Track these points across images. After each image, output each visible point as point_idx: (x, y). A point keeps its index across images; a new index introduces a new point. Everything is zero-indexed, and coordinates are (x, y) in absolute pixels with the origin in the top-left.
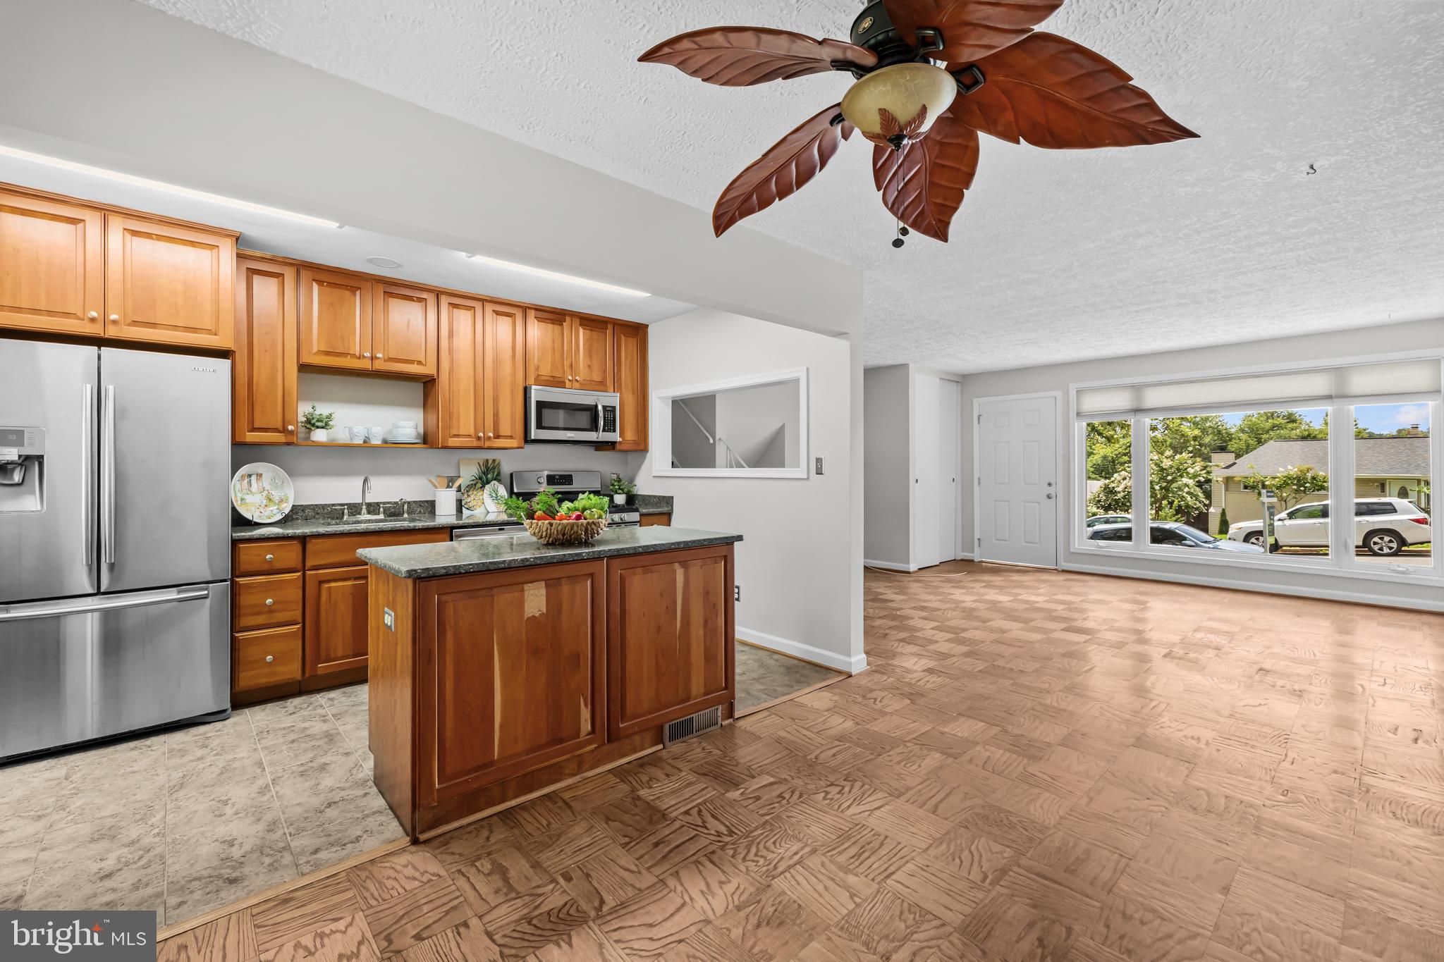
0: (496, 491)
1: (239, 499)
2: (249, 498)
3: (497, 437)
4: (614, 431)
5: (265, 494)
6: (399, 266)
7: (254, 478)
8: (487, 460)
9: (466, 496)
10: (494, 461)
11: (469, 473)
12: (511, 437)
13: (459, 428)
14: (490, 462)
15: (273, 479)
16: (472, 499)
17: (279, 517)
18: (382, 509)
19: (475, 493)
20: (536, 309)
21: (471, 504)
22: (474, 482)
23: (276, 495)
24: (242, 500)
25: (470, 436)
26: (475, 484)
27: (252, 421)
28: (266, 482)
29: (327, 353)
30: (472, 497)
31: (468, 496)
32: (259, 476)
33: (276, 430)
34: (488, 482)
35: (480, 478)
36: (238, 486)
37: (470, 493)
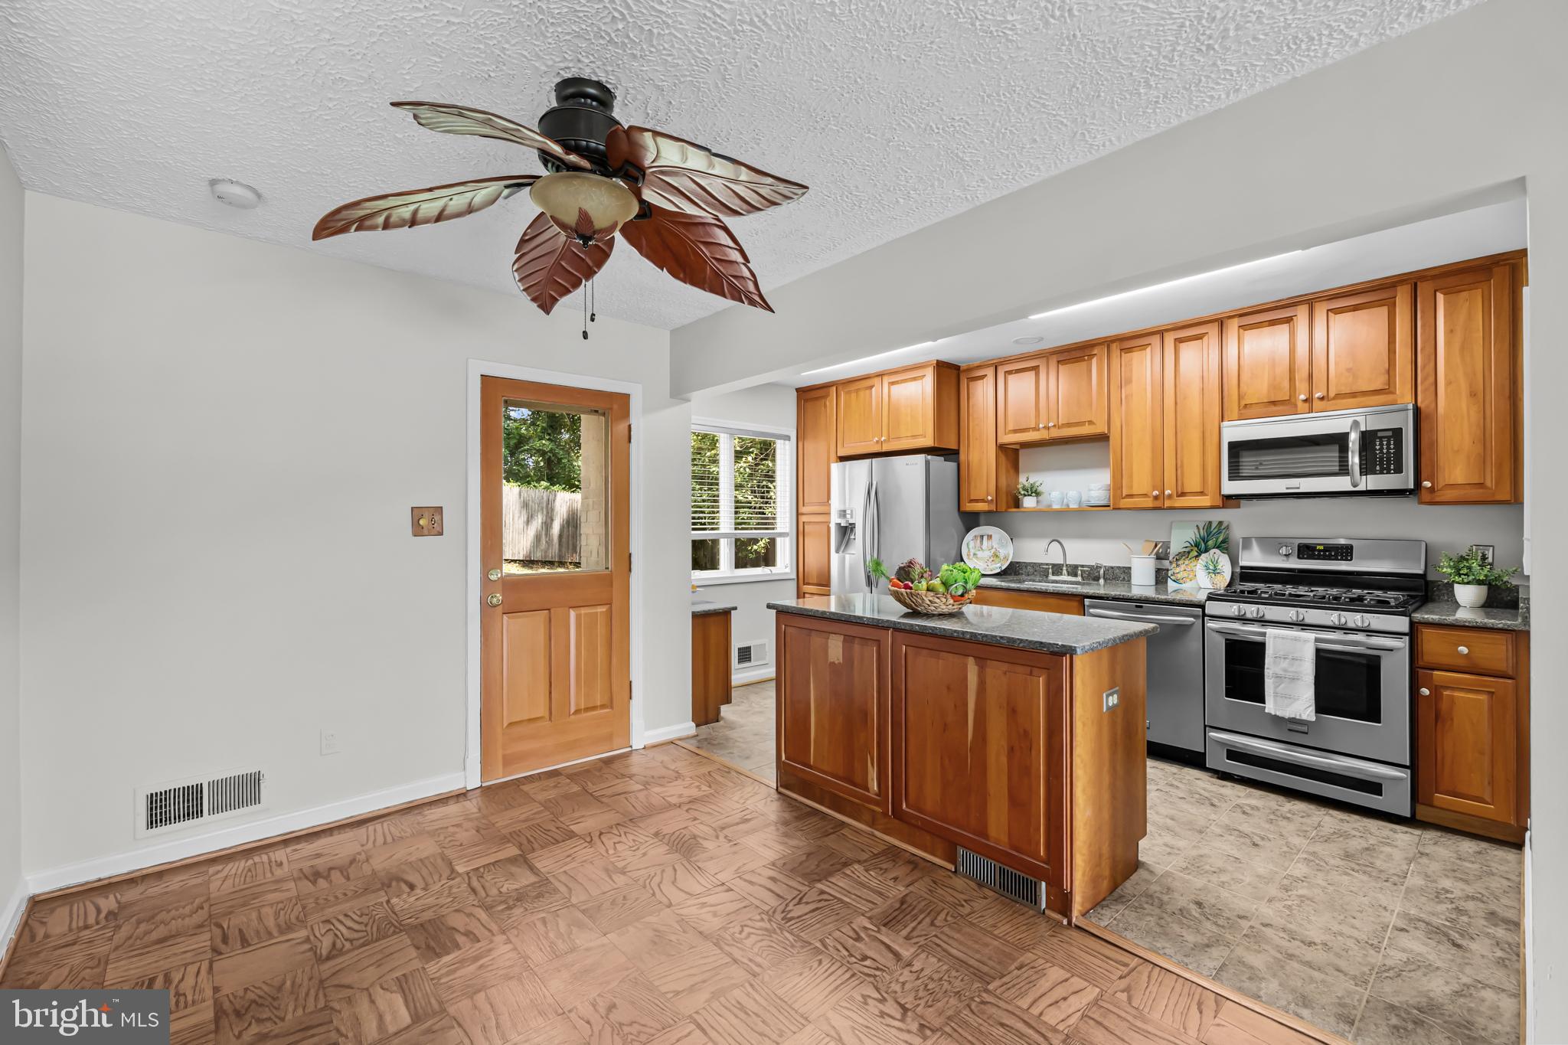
0: (1215, 563)
1: (972, 554)
2: (980, 554)
3: (1183, 494)
4: (1399, 470)
5: (993, 550)
6: (1041, 339)
7: (985, 538)
8: (1210, 523)
9: (1174, 565)
10: (1220, 523)
11: (1180, 538)
12: (1202, 493)
13: (1131, 487)
14: (1214, 526)
15: (1000, 540)
16: (1180, 570)
17: (998, 571)
18: (1079, 572)
19: (1187, 562)
20: (1241, 315)
21: (1179, 576)
22: (1187, 550)
23: (1002, 552)
24: (974, 554)
25: (1145, 495)
26: (1189, 553)
27: (969, 494)
28: (995, 543)
29: (1015, 431)
30: (1183, 567)
31: (1178, 565)
32: (990, 537)
33: (983, 501)
34: (1206, 551)
35: (1197, 545)
36: (972, 545)
37: (1180, 562)
